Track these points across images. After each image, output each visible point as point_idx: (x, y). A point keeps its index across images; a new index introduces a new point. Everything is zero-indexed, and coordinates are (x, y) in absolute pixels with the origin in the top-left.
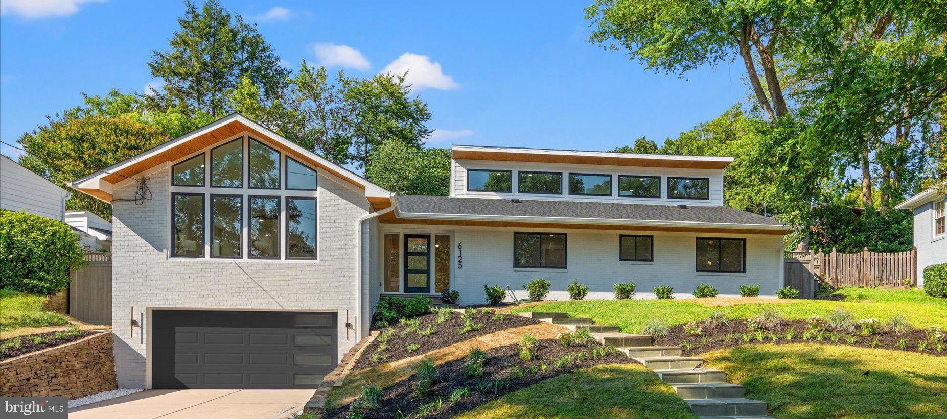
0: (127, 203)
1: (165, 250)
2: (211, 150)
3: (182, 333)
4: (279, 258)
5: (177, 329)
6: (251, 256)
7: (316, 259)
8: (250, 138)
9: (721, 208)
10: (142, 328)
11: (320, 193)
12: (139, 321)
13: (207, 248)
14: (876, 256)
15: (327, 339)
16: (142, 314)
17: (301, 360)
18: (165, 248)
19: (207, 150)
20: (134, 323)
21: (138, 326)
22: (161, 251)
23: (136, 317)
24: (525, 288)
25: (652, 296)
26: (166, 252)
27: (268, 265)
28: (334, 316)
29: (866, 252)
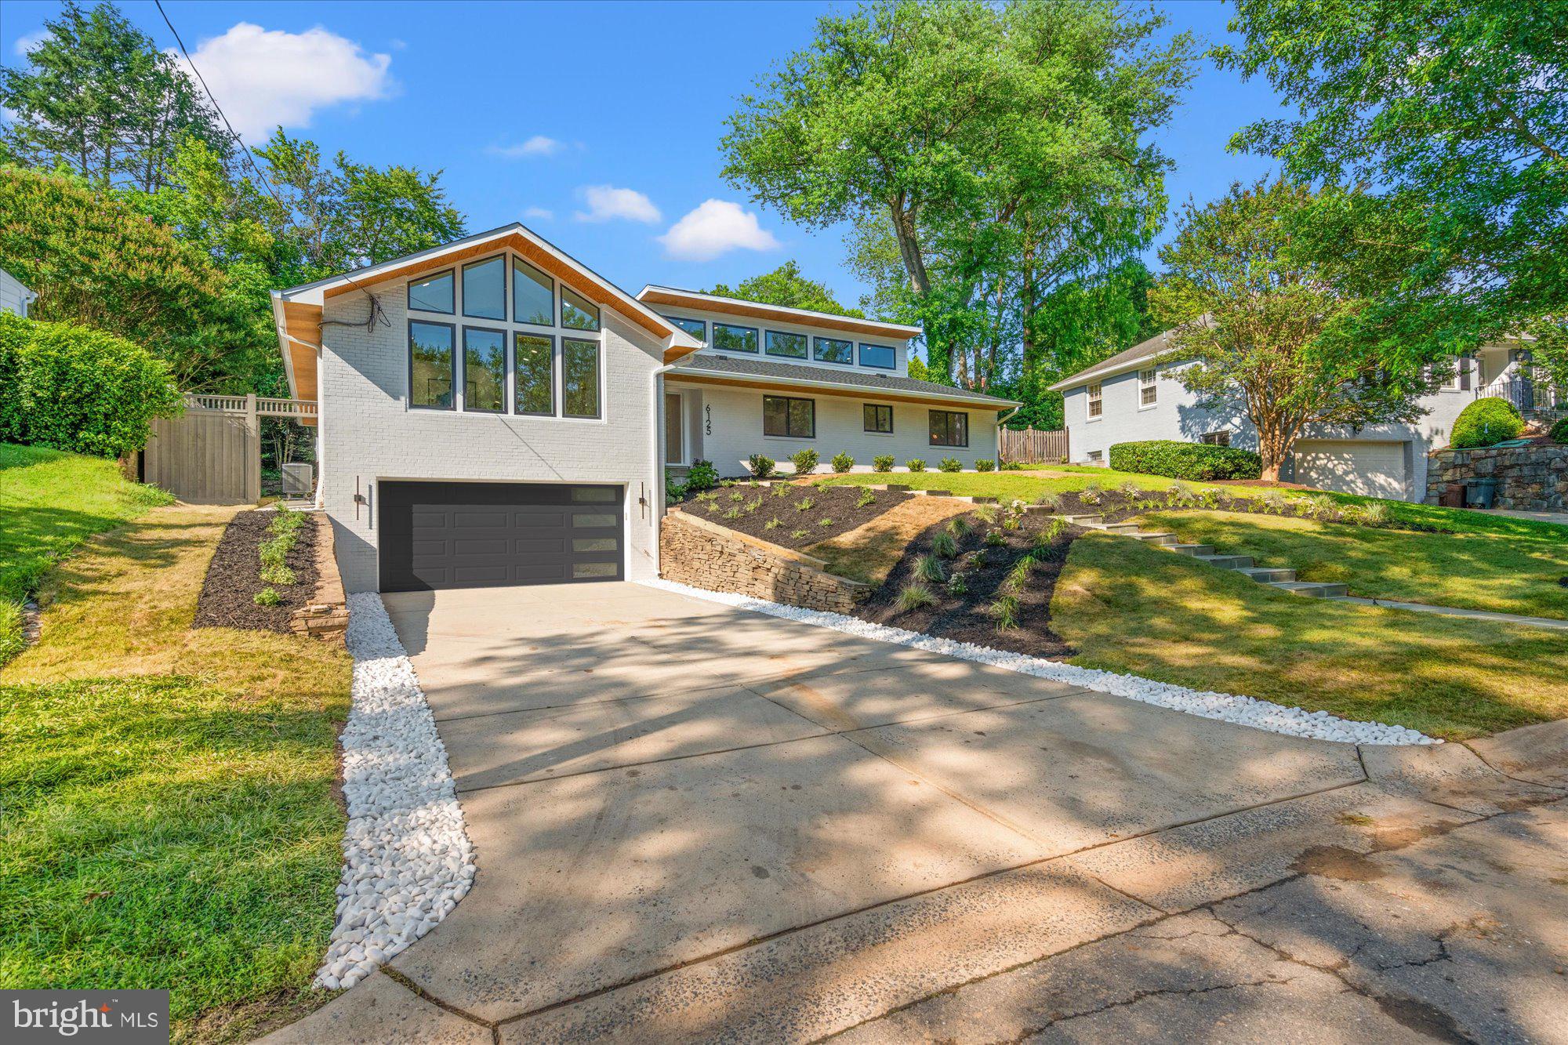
0: (345, 328)
1: (403, 398)
2: (463, 266)
3: (421, 513)
4: (554, 415)
5: (415, 507)
6: (517, 412)
7: (599, 418)
8: (514, 256)
9: (905, 380)
10: (370, 506)
11: (604, 336)
12: (366, 496)
13: (460, 398)
14: (1039, 434)
15: (612, 520)
16: (370, 487)
17: (580, 546)
18: (403, 395)
19: (458, 265)
20: (359, 499)
21: (365, 503)
22: (397, 398)
23: (364, 493)
24: (790, 459)
25: (906, 470)
26: (404, 400)
27: (543, 423)
28: (619, 490)
29: (1030, 430)
